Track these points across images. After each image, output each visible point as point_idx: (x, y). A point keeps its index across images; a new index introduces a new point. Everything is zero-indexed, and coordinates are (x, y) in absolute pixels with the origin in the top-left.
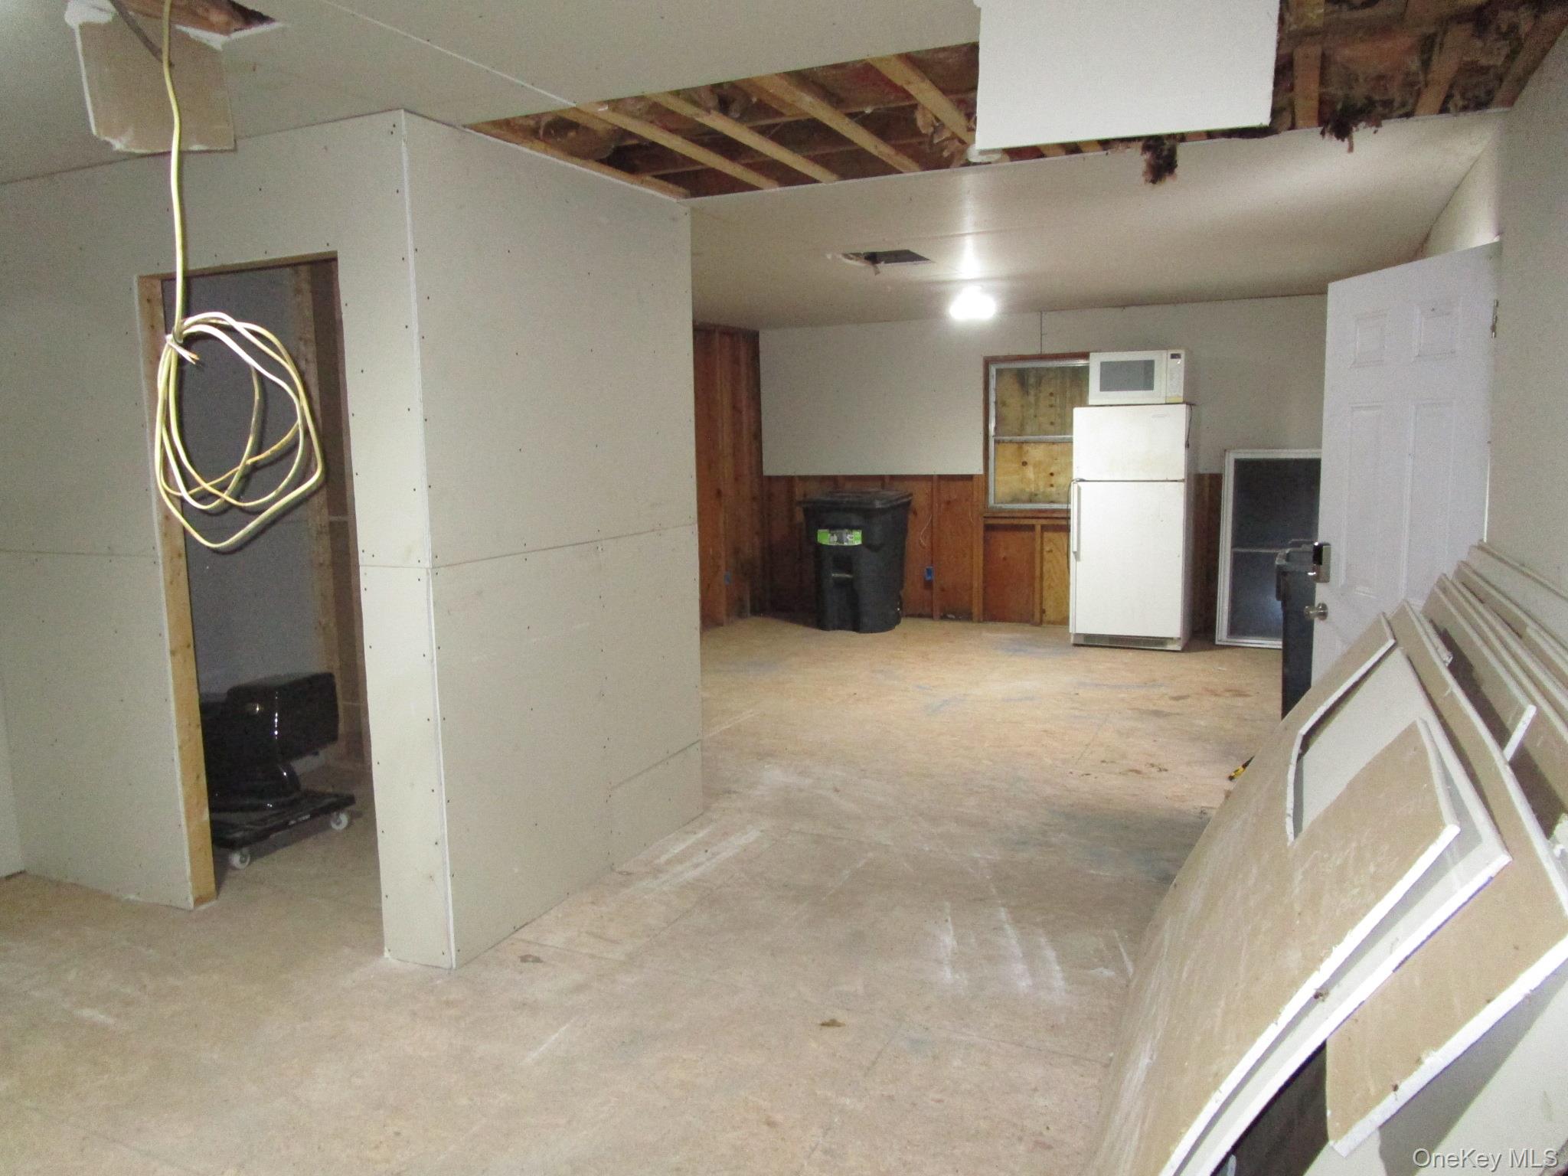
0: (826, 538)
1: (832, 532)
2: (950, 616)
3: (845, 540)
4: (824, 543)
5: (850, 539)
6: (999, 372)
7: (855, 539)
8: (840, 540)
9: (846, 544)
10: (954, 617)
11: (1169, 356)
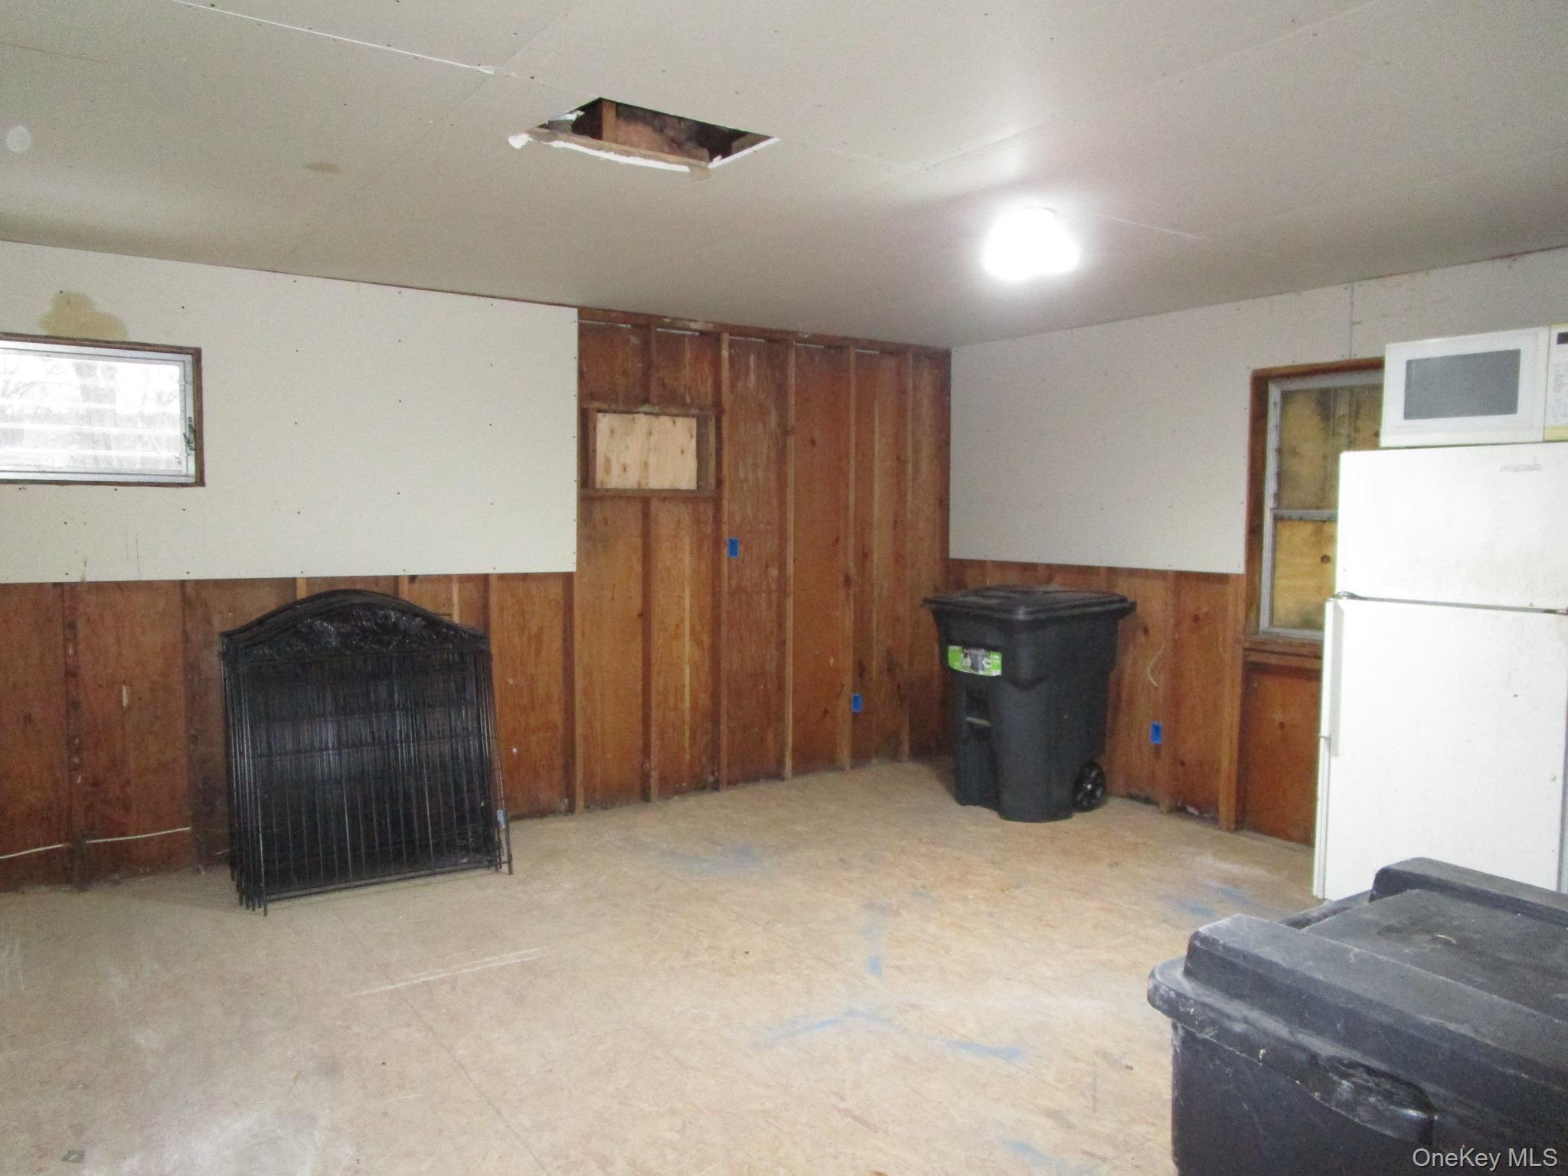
0: (959, 660)
1: (966, 651)
2: (1191, 810)
3: (980, 667)
4: (955, 668)
5: (986, 665)
6: (1286, 396)
7: (992, 665)
8: (974, 666)
9: (981, 673)
10: (1196, 813)
11: (1555, 339)
